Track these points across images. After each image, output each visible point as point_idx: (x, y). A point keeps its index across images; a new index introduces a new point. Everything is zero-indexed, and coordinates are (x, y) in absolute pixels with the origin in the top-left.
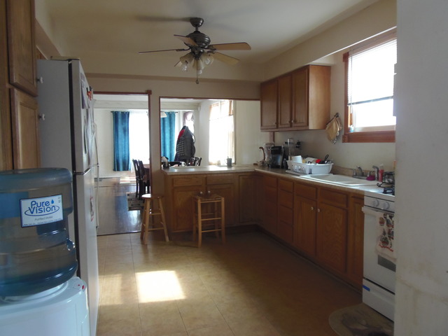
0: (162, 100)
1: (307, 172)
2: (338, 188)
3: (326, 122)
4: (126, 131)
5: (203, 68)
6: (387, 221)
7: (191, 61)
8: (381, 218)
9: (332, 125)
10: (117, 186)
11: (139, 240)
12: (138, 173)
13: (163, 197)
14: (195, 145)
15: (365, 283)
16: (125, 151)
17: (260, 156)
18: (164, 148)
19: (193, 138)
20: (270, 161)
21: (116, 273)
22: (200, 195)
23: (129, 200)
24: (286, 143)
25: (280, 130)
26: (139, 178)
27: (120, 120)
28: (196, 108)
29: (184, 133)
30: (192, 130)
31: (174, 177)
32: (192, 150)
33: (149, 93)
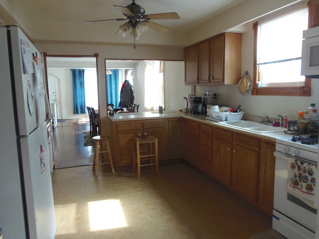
0: (106, 61)
1: (224, 119)
2: (252, 135)
3: (238, 79)
4: (82, 84)
5: (139, 35)
6: (298, 166)
7: (129, 29)
8: (292, 163)
9: (243, 81)
10: (76, 125)
11: (91, 172)
12: (91, 117)
13: (109, 138)
14: (134, 94)
15: (275, 213)
16: (82, 99)
17: (184, 105)
18: (111, 96)
19: (133, 89)
20: (192, 109)
21: (72, 203)
22: (138, 136)
23: (85, 137)
24: (205, 95)
25: (200, 84)
26: (92, 120)
27: (77, 76)
28: (135, 66)
29: (126, 85)
30: (131, 83)
31: (118, 123)
32: (132, 98)
33: (96, 56)
